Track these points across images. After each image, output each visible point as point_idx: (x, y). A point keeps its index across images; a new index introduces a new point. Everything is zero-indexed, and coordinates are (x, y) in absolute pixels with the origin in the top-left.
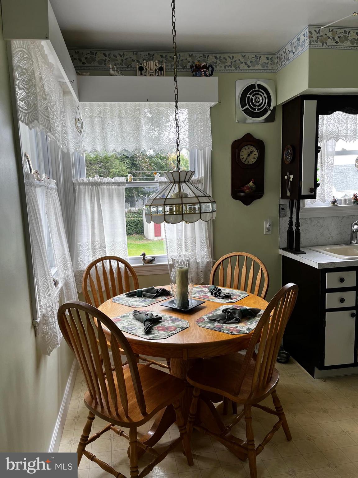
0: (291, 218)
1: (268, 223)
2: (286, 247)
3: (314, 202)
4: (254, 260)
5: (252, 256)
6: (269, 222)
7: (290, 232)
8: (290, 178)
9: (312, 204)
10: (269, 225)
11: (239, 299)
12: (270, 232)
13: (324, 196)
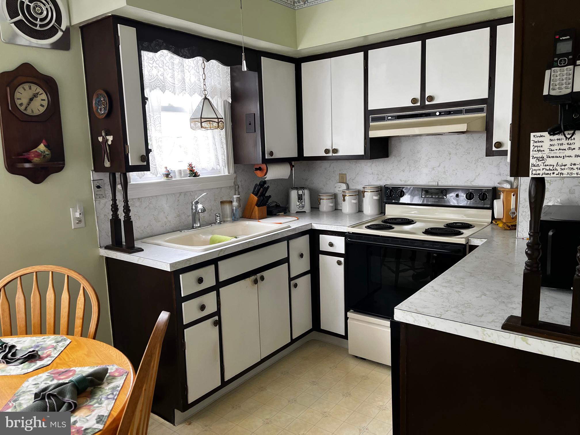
0: (114, 200)
1: (78, 211)
2: (111, 243)
3: (143, 176)
4: (68, 276)
5: (64, 269)
6: (79, 208)
7: (115, 221)
8: (107, 140)
9: (140, 178)
10: (80, 214)
11: (56, 356)
12: (82, 224)
13: (155, 167)
